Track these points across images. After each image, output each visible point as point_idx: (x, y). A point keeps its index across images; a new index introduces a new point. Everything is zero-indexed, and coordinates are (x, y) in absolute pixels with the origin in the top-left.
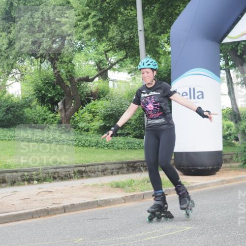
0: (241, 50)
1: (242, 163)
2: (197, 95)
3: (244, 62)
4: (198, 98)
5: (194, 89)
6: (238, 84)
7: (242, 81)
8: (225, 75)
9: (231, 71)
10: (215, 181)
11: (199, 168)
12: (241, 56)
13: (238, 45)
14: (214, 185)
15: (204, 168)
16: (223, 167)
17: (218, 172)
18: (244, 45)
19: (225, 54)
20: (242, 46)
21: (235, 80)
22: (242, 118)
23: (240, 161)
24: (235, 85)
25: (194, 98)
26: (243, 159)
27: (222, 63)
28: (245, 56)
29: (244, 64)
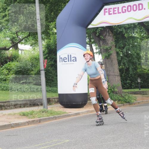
0: (98, 33)
2: (72, 59)
3: (100, 40)
4: (73, 61)
5: (71, 55)
6: (97, 53)
7: (99, 51)
8: (89, 47)
9: (93, 45)
10: (83, 111)
11: (74, 103)
12: (99, 36)
13: (97, 29)
14: (83, 114)
15: (77, 103)
16: (88, 103)
17: (85, 106)
18: (101, 30)
19: (89, 35)
20: (99, 30)
21: (95, 51)
24: (95, 54)
25: (71, 61)
27: (87, 40)
28: (101, 36)
29: (101, 41)
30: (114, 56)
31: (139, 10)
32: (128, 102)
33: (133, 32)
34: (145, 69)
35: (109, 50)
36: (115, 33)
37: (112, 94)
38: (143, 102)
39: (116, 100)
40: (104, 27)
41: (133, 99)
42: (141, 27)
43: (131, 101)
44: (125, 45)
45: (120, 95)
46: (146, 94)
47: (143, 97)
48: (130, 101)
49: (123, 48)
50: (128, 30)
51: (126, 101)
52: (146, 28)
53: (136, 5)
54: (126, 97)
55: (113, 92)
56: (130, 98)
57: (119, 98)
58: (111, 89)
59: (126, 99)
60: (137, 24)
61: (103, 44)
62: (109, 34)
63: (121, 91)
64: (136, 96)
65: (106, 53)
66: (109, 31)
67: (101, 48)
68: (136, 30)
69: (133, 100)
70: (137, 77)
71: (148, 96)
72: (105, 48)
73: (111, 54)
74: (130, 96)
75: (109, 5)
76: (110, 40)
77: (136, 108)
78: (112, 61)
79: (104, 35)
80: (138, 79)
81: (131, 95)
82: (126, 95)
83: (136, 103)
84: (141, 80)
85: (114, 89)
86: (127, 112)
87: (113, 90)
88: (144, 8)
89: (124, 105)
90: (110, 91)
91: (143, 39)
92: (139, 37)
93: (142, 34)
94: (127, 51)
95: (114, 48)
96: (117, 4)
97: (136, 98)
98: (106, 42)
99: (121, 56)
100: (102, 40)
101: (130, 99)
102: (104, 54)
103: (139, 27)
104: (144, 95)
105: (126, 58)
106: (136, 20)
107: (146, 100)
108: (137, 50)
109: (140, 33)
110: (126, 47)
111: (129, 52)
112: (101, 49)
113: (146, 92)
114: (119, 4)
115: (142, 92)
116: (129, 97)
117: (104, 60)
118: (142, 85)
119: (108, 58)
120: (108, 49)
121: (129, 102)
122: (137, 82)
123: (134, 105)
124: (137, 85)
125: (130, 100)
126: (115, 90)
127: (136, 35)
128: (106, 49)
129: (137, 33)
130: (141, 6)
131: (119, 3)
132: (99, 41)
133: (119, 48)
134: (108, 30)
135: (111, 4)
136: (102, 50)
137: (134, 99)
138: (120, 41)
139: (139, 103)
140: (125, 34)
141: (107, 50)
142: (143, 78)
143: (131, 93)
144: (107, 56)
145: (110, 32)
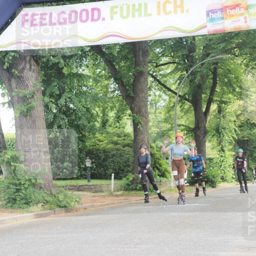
0: (8, 63)
1: (4, 202)
3: (12, 77)
6: (4, 104)
7: (9, 101)
12: (8, 70)
13: (5, 55)
18: (13, 57)
20: (11, 58)
22: (8, 147)
23: (3, 199)
26: (6, 197)
28: (13, 70)
29: (13, 80)
30: (39, 112)
31: (93, 20)
32: (63, 207)
33: (81, 65)
34: (100, 141)
35: (29, 100)
36: (43, 65)
37: (31, 189)
38: (93, 206)
39: (39, 202)
40: (20, 51)
41: (74, 200)
42: (97, 56)
43: (69, 204)
44: (62, 91)
45: (49, 193)
46: (102, 191)
47: (94, 196)
48: (67, 205)
49: (60, 96)
50: (69, 61)
51: (59, 204)
52: (107, 59)
53: (87, 11)
54: (59, 195)
55: (34, 185)
56: (67, 198)
57: (46, 199)
58: (30, 180)
59: (59, 200)
60: (88, 49)
61: (16, 85)
62: (31, 66)
63: (51, 184)
64: (81, 195)
65: (23, 104)
66: (30, 60)
67: (14, 94)
68: (86, 61)
69: (73, 203)
70: (84, 156)
71: (104, 194)
72: (21, 95)
73: (32, 108)
74: (69, 195)
75: (34, 7)
76: (32, 78)
77: (80, 218)
78: (34, 122)
79: (21, 67)
80: (86, 160)
81: (69, 193)
82: (61, 191)
83: (80, 209)
84: (92, 163)
85: (36, 179)
86: (59, 228)
87: (33, 181)
88: (102, 16)
89: (56, 212)
90: (27, 183)
91: (100, 79)
92: (92, 76)
93: (98, 70)
94: (66, 102)
95: (39, 96)
96: (49, 6)
97: (80, 199)
98: (23, 82)
99: (53, 113)
100: (15, 78)
101: (69, 201)
102: (18, 106)
103: (93, 55)
104: (96, 192)
105: (65, 117)
106: (85, 39)
107: (99, 204)
108: (86, 102)
109: (94, 68)
110: (66, 94)
111: (71, 106)
112: (13, 97)
113: (101, 187)
114: (52, 5)
115: (93, 187)
116: (66, 196)
117: (17, 120)
118: (93, 172)
119: (27, 115)
120: (28, 97)
121: (65, 207)
122: (83, 166)
123: (75, 213)
124: (83, 173)
125: (67, 202)
126: (38, 181)
127: (86, 72)
128: (22, 97)
129: (88, 67)
130: (96, 12)
131: (53, 3)
132: (10, 81)
133: (51, 96)
134: (28, 58)
135: (37, 5)
136: (16, 98)
137: (76, 201)
138: (53, 81)
139: (85, 209)
140: (63, 68)
141: (24, 99)
142: (97, 158)
143: (72, 188)
144: (24, 112)
145: (33, 62)
